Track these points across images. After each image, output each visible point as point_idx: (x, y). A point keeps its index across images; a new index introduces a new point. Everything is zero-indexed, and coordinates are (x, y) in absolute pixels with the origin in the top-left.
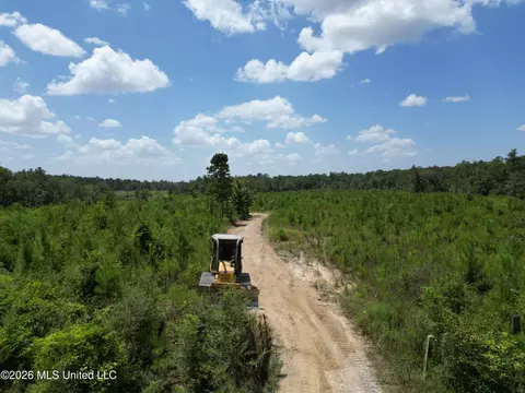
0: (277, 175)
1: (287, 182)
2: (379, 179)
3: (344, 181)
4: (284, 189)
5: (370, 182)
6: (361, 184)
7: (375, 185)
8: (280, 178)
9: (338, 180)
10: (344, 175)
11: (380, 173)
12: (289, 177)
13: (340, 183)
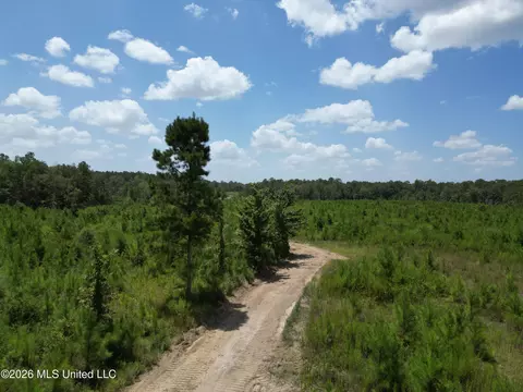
0: (351, 181)
1: (363, 189)
2: (480, 191)
3: (432, 191)
4: (359, 198)
5: (468, 194)
6: (454, 196)
7: (474, 198)
8: (355, 184)
9: (424, 190)
10: (431, 184)
11: (480, 183)
12: (365, 183)
13: (428, 194)
